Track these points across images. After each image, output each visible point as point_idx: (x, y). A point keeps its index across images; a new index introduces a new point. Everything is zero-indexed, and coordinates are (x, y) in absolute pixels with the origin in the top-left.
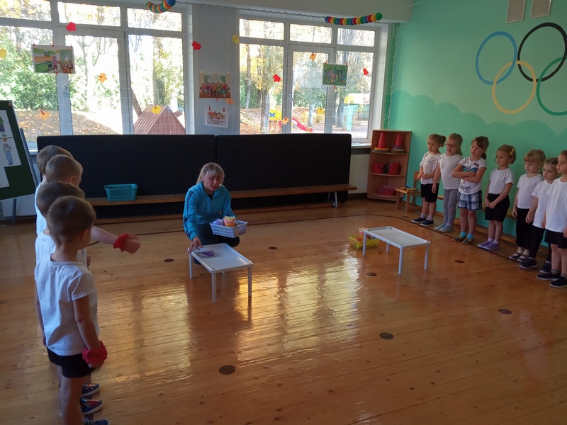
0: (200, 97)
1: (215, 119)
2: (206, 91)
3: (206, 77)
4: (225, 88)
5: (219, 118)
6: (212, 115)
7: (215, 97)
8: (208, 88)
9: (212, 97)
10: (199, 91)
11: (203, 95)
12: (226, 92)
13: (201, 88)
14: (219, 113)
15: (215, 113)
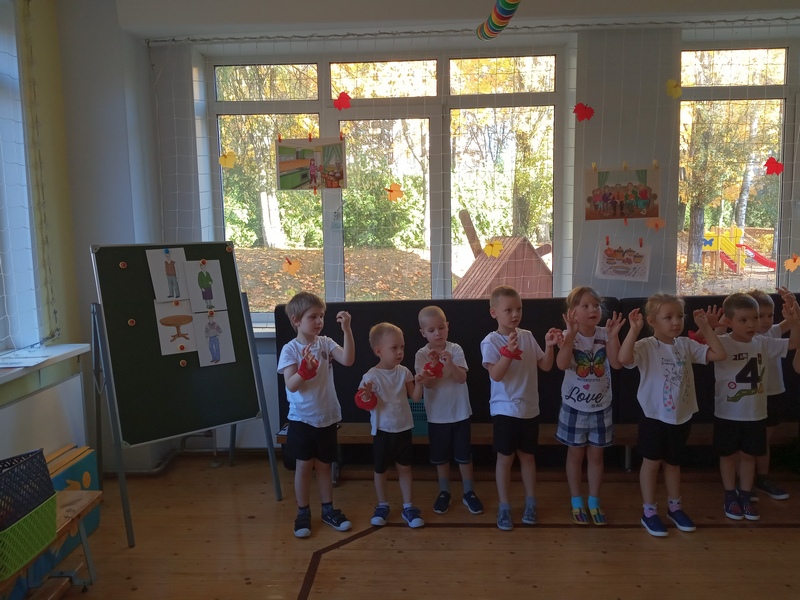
0: (587, 219)
1: (619, 263)
2: (600, 204)
3: (603, 176)
4: (646, 195)
5: (629, 261)
6: (612, 255)
7: (622, 215)
8: (605, 198)
9: (614, 216)
10: (584, 205)
11: (592, 214)
12: (647, 205)
13: (589, 200)
14: (630, 251)
15: (620, 251)
